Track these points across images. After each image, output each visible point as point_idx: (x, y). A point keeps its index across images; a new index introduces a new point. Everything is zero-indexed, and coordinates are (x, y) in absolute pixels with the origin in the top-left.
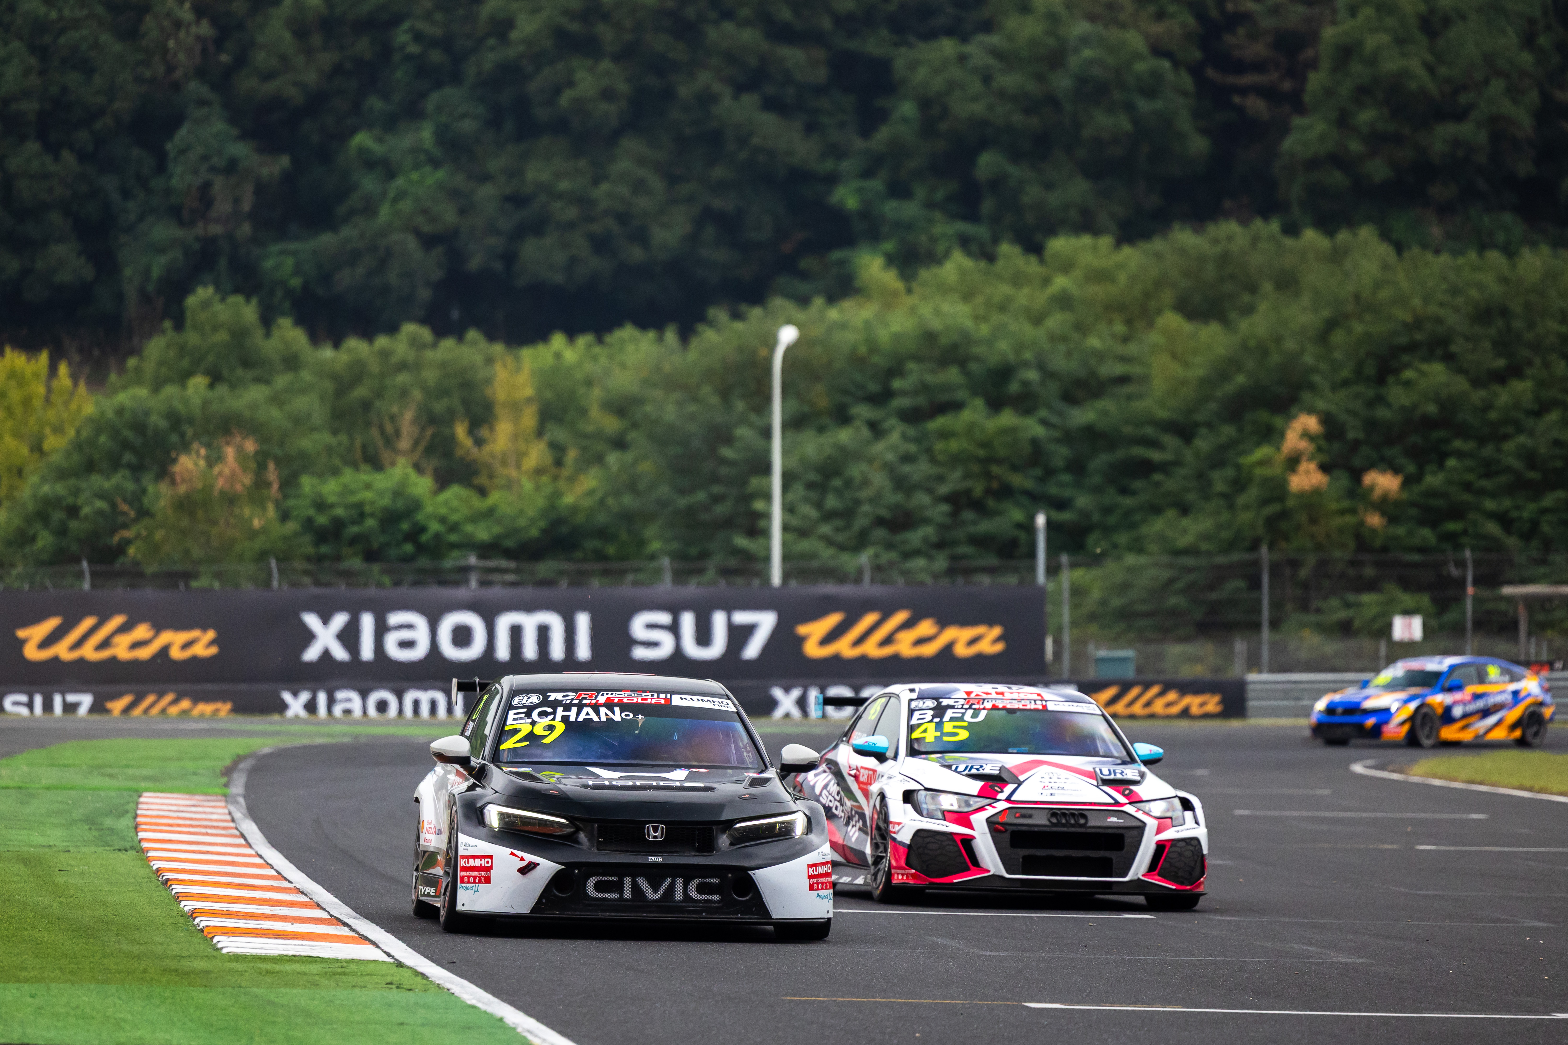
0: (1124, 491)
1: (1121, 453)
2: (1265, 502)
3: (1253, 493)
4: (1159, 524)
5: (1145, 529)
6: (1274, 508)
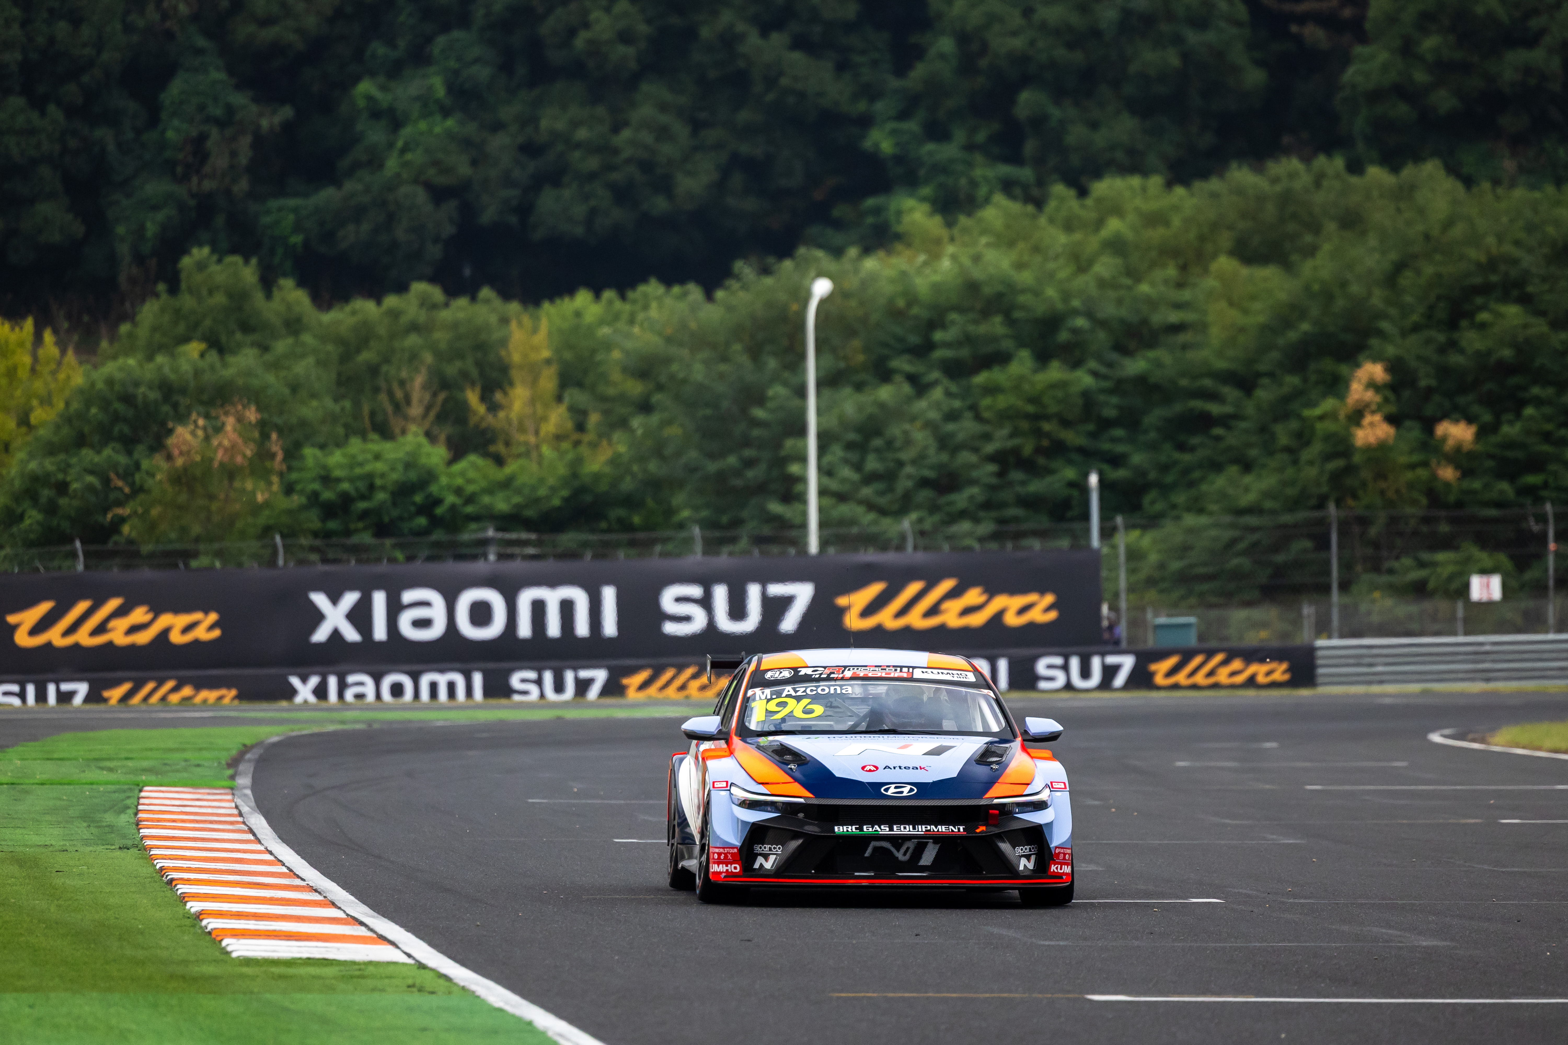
0: (1182, 447)
1: (1178, 408)
2: (1328, 457)
3: (1317, 448)
4: (1219, 482)
5: (1204, 487)
6: (1339, 463)
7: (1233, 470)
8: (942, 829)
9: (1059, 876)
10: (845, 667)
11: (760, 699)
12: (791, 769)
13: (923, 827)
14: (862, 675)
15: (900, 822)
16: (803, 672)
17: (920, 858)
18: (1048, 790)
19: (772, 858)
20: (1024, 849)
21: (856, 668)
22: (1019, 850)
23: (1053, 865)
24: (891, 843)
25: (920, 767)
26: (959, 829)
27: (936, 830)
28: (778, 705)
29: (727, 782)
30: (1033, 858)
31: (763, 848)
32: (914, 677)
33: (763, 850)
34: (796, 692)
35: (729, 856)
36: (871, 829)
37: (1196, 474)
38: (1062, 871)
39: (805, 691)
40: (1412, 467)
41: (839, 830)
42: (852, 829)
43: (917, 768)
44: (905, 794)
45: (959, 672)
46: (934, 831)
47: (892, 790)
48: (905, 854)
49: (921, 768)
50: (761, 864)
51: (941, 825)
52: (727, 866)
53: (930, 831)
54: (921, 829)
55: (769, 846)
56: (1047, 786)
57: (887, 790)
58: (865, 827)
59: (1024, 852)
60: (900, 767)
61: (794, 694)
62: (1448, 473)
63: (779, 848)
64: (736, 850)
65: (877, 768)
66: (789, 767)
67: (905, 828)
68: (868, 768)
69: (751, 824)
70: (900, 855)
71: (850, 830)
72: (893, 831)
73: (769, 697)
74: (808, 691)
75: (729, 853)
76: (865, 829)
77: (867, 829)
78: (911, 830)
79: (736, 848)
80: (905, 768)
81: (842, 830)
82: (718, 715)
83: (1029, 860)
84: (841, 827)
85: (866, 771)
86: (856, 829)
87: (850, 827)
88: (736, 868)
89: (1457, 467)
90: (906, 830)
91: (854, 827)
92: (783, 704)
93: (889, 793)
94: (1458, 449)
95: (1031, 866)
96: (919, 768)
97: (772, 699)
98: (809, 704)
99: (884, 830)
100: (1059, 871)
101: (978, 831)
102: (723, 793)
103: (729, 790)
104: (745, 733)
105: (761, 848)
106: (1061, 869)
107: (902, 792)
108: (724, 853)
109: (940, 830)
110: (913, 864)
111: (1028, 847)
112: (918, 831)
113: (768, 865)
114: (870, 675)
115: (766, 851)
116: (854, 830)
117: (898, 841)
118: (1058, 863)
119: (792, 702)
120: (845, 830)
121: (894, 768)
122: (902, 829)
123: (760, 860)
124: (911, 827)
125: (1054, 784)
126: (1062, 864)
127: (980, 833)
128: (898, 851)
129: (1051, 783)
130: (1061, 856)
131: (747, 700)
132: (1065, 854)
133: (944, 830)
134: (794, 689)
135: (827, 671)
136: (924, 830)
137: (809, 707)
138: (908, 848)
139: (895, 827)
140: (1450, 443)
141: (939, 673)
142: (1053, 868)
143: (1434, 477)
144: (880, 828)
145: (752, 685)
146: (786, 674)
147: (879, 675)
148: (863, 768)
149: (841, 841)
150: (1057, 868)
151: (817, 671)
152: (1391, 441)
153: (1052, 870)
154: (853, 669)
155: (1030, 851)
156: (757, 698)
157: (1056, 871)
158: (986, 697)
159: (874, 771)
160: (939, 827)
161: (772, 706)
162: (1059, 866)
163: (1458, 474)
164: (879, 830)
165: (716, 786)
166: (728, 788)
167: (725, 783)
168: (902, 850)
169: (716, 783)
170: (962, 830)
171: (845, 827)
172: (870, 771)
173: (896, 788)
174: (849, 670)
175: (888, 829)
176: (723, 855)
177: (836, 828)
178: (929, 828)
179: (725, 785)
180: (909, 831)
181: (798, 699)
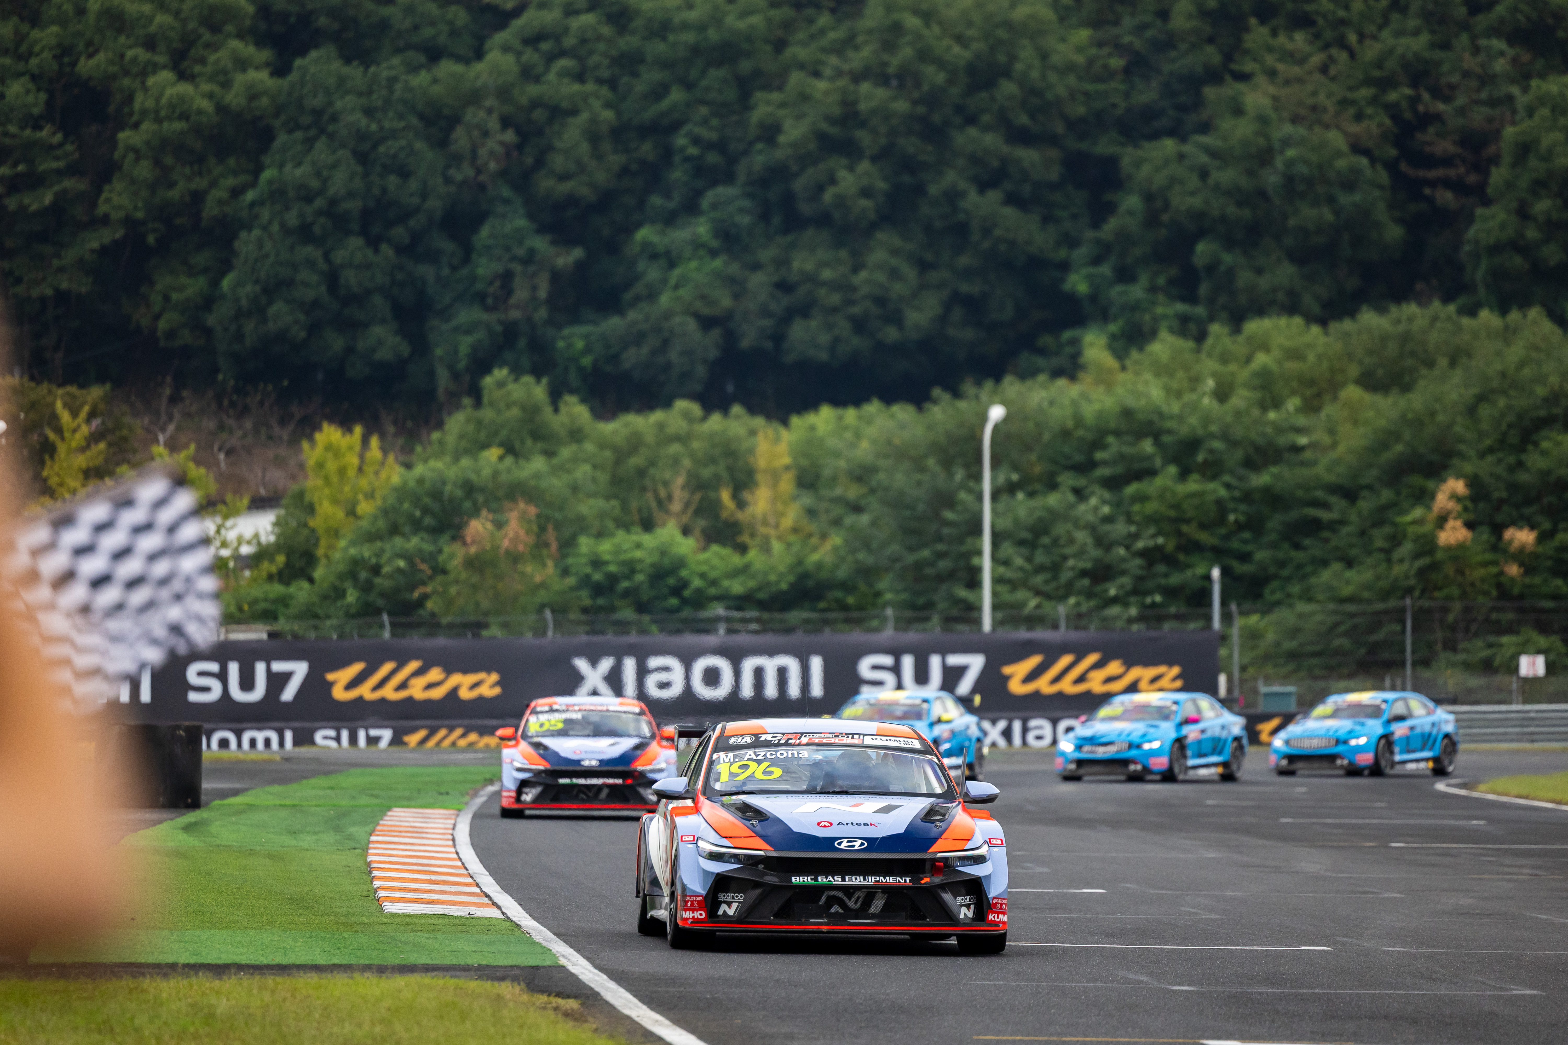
0: (1297, 547)
2: (1417, 556)
3: (1407, 548)
4: (1326, 575)
5: (1313, 580)
6: (1425, 561)
7: (1337, 566)
8: (890, 880)
9: (997, 924)
10: (802, 734)
11: (724, 762)
12: (752, 824)
13: (873, 878)
14: (817, 741)
15: (852, 873)
16: (763, 737)
17: (870, 906)
18: (986, 845)
19: (735, 906)
20: (964, 899)
21: (812, 735)
22: (960, 900)
23: (990, 914)
24: (843, 892)
25: (871, 823)
26: (905, 880)
27: (884, 881)
28: (740, 767)
29: (694, 836)
30: (972, 907)
31: (726, 896)
32: (865, 743)
33: (726, 898)
34: (757, 756)
35: (696, 904)
36: (825, 880)
37: (1309, 569)
38: (999, 920)
39: (765, 755)
40: (1485, 564)
41: (796, 880)
42: (807, 880)
43: (868, 825)
44: (856, 848)
45: (906, 740)
46: (882, 882)
47: (844, 844)
48: (856, 903)
49: (871, 825)
50: (725, 911)
51: (889, 876)
52: (693, 913)
53: (879, 881)
54: (871, 880)
55: (732, 894)
56: (985, 842)
57: (840, 844)
58: (819, 878)
59: (965, 902)
60: (852, 824)
61: (755, 758)
62: (1513, 570)
63: (741, 897)
64: (701, 898)
65: (831, 824)
66: (751, 822)
67: (856, 879)
68: (823, 824)
69: (715, 875)
70: (851, 904)
71: (806, 880)
72: (845, 881)
73: (732, 760)
74: (768, 756)
75: (696, 901)
76: (820, 880)
77: (822, 880)
78: (862, 880)
79: (702, 896)
80: (857, 824)
81: (798, 881)
82: (685, 776)
83: (969, 908)
84: (798, 878)
85: (821, 826)
86: (812, 879)
87: (806, 878)
88: (700, 915)
89: (1521, 564)
90: (857, 880)
91: (809, 878)
92: (745, 767)
93: (842, 847)
94: (1522, 550)
95: (970, 914)
96: (869, 825)
97: (734, 762)
98: (769, 766)
99: (837, 880)
100: (996, 920)
101: (923, 882)
102: (690, 846)
103: (696, 843)
104: (709, 793)
105: (724, 896)
106: (998, 918)
107: (854, 846)
108: (691, 901)
109: (888, 881)
110: (863, 911)
111: (968, 897)
112: (868, 882)
113: (731, 912)
114: (824, 741)
115: (729, 899)
116: (809, 880)
117: (849, 891)
118: (995, 912)
119: (753, 765)
120: (802, 881)
121: (847, 824)
122: (854, 880)
123: (724, 908)
124: (862, 877)
125: (992, 840)
126: (999, 913)
127: (924, 884)
128: (850, 899)
129: (990, 839)
130: (998, 906)
131: (711, 763)
132: (1002, 904)
133: (891, 881)
134: (755, 753)
135: (785, 737)
136: (873, 881)
137: (768, 769)
138: (858, 898)
139: (847, 878)
140: (1516, 544)
141: (887, 740)
142: (991, 917)
143: (1501, 573)
144: (834, 879)
145: (716, 750)
146: (748, 740)
147: (833, 741)
148: (818, 824)
149: (797, 890)
150: (994, 917)
151: (777, 737)
152: (1469, 543)
153: (990, 919)
154: (809, 736)
155: (970, 901)
156: (722, 761)
157: (993, 919)
158: (930, 762)
159: (829, 826)
160: (888, 878)
161: (735, 768)
162: (996, 915)
163: (1522, 570)
164: (833, 880)
165: (684, 840)
166: (695, 842)
167: (692, 837)
168: (854, 899)
169: (684, 837)
170: (908, 881)
171: (801, 878)
172: (825, 826)
173: (848, 842)
174: (805, 736)
175: (840, 880)
176: (690, 902)
177: (793, 879)
178: (878, 879)
179: (692, 839)
180: (860, 882)
181: (759, 762)
